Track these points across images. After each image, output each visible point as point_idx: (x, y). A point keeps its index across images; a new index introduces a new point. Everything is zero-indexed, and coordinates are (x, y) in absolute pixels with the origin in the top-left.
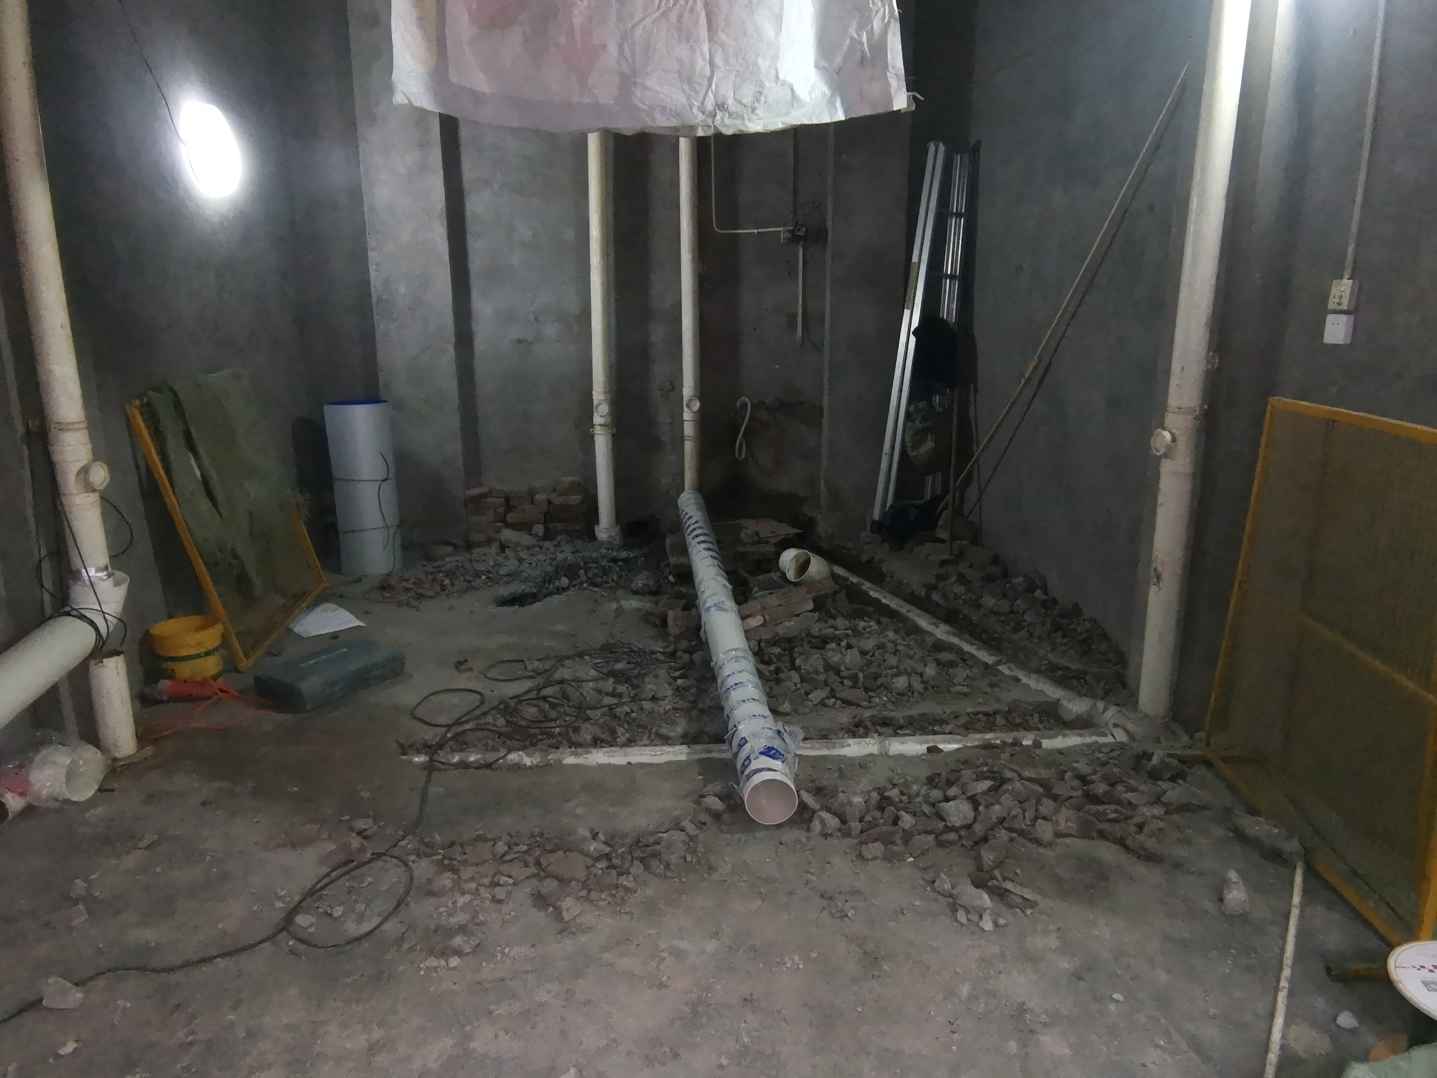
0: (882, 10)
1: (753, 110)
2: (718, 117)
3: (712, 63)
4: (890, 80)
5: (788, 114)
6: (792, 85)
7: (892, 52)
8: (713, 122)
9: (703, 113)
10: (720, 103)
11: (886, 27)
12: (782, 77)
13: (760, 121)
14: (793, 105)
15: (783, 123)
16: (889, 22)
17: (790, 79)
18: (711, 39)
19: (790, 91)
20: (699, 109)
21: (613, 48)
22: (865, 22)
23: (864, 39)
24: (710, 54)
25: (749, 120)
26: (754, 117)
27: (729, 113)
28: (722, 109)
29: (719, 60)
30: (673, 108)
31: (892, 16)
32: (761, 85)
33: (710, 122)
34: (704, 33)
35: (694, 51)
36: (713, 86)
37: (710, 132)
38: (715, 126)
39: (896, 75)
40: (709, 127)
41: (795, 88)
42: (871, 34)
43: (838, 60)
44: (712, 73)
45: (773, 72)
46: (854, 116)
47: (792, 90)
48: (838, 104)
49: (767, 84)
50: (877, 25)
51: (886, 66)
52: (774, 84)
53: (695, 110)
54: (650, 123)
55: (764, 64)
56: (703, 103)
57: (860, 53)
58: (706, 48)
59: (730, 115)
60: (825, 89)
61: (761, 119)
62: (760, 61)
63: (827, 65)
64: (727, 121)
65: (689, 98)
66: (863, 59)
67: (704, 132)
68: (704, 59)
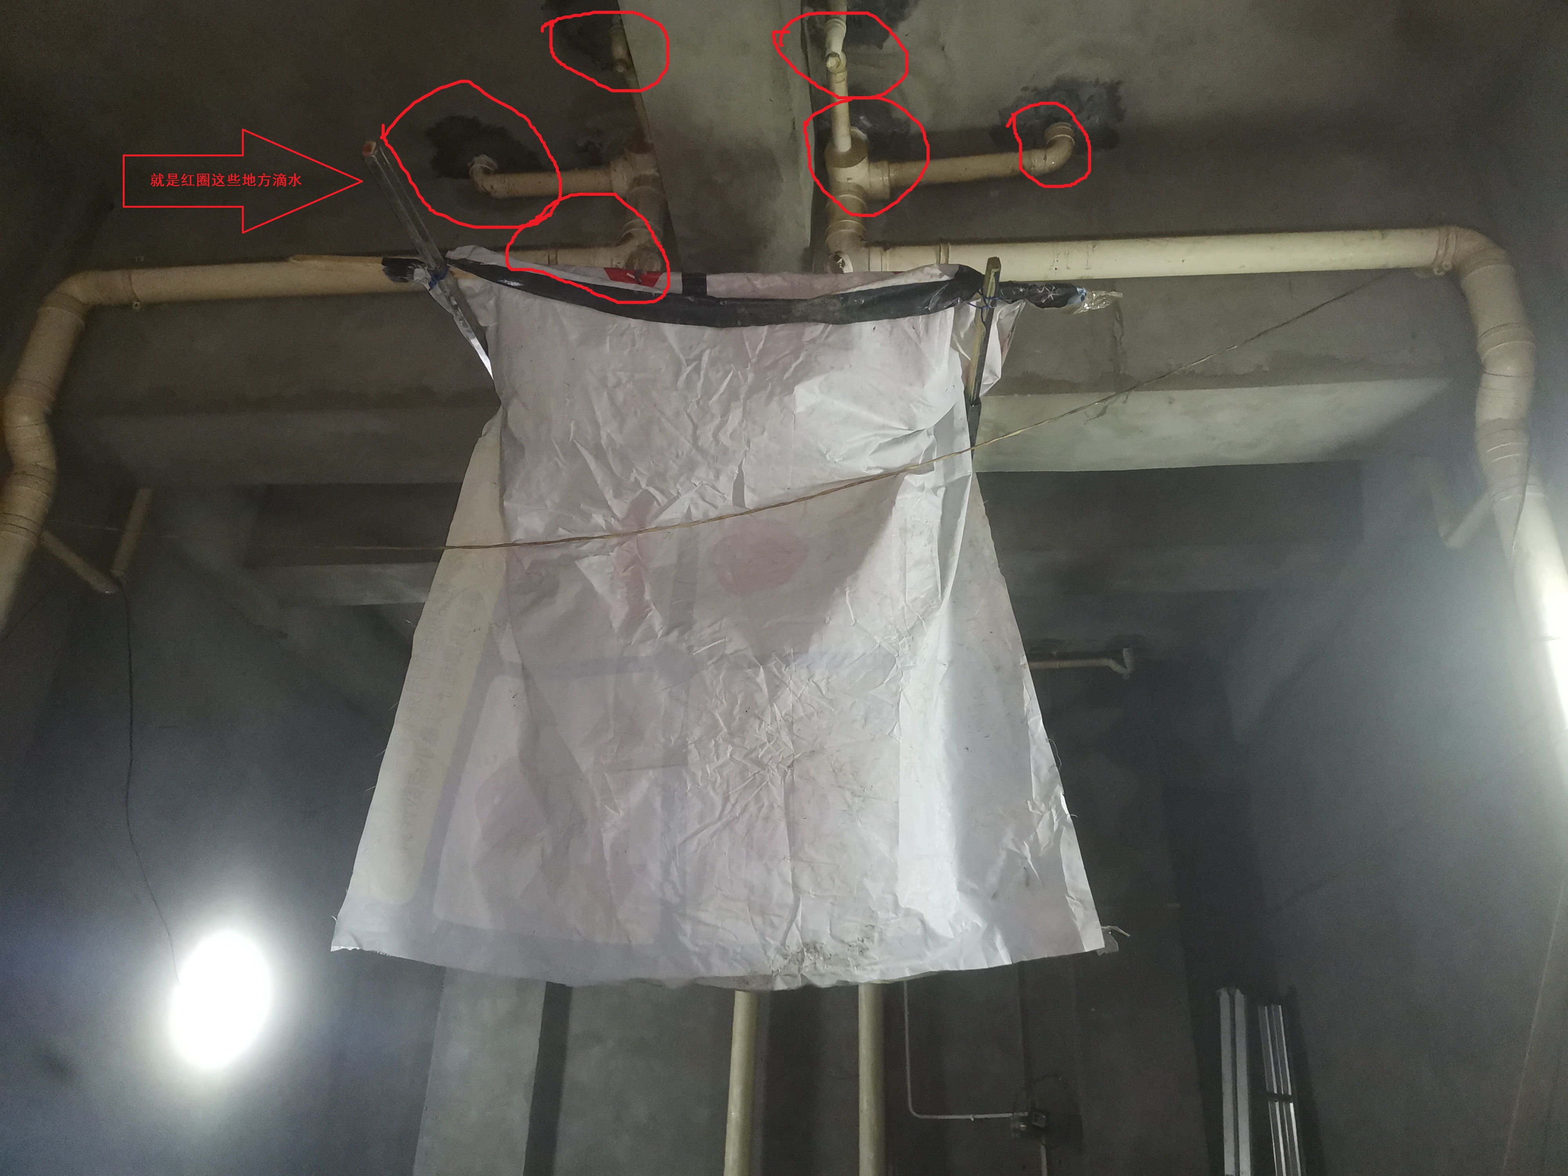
0: (1047, 815)
1: (862, 951)
2: (807, 963)
3: (795, 886)
4: (1073, 908)
5: (920, 956)
6: (922, 915)
7: (1069, 868)
8: (800, 970)
9: (785, 957)
10: (808, 940)
11: (1057, 837)
12: (903, 904)
13: (874, 967)
14: (927, 945)
15: (911, 969)
16: (1059, 831)
17: (916, 907)
18: (794, 856)
19: (919, 924)
20: (778, 951)
21: (655, 869)
22: (1026, 830)
23: (1027, 853)
24: (794, 875)
25: (858, 966)
26: (866, 961)
27: (824, 955)
28: (812, 950)
29: (806, 882)
30: (739, 950)
31: (1062, 821)
32: (872, 914)
33: (794, 969)
34: (784, 849)
35: (769, 871)
36: (799, 918)
37: (797, 984)
38: (802, 975)
39: (1081, 901)
40: (794, 976)
41: (928, 918)
42: (1035, 846)
43: (993, 879)
44: (797, 900)
45: (889, 897)
46: (1025, 959)
47: (923, 922)
48: (999, 940)
49: (881, 914)
50: (1042, 833)
51: (1064, 888)
52: (892, 915)
53: (772, 954)
54: (702, 971)
55: (875, 888)
56: (783, 944)
57: (1022, 870)
58: (786, 867)
59: (827, 959)
60: (979, 921)
61: (876, 964)
62: (868, 884)
63: (975, 886)
64: (822, 967)
65: (762, 935)
66: (1028, 881)
67: (786, 983)
68: (785, 882)
